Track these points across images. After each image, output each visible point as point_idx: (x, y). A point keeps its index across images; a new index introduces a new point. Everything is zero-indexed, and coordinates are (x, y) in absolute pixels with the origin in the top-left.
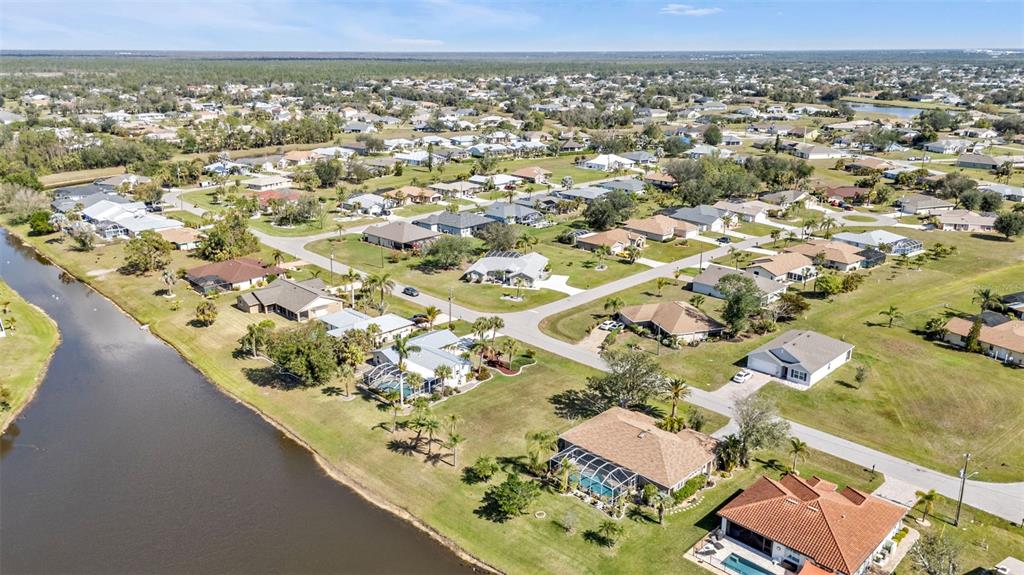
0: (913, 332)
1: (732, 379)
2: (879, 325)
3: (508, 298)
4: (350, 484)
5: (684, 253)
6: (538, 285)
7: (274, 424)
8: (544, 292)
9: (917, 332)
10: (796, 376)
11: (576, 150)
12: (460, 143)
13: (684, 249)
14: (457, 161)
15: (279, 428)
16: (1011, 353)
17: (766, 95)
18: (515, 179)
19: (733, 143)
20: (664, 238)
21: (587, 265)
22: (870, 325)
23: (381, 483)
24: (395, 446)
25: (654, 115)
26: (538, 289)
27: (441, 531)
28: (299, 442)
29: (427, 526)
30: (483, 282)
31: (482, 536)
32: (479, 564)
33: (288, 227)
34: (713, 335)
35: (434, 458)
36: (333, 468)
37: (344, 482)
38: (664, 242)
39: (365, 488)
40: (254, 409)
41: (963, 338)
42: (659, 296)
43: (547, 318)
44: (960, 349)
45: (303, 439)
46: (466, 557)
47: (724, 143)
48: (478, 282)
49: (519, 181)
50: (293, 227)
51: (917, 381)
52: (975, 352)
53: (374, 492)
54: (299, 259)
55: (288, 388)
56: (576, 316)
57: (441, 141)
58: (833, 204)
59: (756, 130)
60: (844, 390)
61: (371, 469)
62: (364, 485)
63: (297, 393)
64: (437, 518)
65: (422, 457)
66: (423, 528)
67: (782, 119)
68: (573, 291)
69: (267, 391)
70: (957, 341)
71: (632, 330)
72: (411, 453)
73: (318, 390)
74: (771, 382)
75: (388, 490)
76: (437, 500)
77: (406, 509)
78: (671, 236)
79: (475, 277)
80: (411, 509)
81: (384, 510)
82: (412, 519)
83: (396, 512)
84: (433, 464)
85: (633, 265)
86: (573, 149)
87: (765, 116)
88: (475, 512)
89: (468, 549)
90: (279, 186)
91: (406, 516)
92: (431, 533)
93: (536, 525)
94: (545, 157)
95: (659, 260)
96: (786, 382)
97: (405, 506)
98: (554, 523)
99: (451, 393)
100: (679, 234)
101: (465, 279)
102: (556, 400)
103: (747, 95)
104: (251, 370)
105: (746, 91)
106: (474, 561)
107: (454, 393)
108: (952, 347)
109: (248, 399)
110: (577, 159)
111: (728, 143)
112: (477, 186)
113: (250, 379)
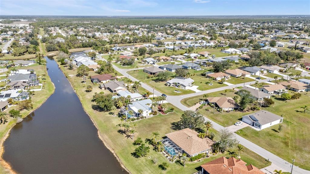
1: (234, 124)
2: (301, 112)
3: (176, 91)
4: (103, 141)
5: (242, 82)
6: (187, 88)
7: (92, 121)
8: (188, 90)
10: (257, 126)
11: (224, 46)
12: (187, 43)
13: (243, 80)
14: (183, 49)
15: (93, 122)
17: (303, 30)
18: (198, 55)
19: (280, 46)
20: (237, 76)
21: (207, 83)
22: (297, 111)
23: (111, 141)
24: (120, 131)
25: (257, 36)
26: (187, 89)
27: (120, 158)
28: (96, 127)
29: (116, 155)
30: (171, 86)
31: (130, 161)
33: (125, 66)
34: (235, 109)
35: (128, 136)
36: (100, 135)
37: (102, 139)
38: (237, 77)
39: (106, 142)
40: (90, 116)
42: (225, 95)
43: (185, 99)
45: (98, 126)
46: (123, 166)
47: (277, 46)
48: (169, 86)
49: (199, 56)
50: (127, 66)
51: (304, 133)
53: (108, 144)
54: (123, 75)
55: (100, 111)
56: (194, 99)
57: (181, 43)
58: (307, 69)
59: (292, 42)
60: (274, 132)
61: (110, 137)
62: (106, 141)
63: (102, 113)
64: (120, 153)
65: (125, 135)
66: (116, 156)
67: (304, 39)
68: (198, 91)
69: (95, 111)
71: (209, 105)
72: (123, 134)
73: (108, 112)
74: (248, 127)
75: (111, 144)
76: (123, 149)
78: (240, 76)
79: (168, 84)
81: (108, 149)
82: (114, 153)
83: (111, 150)
84: (127, 138)
85: (222, 84)
86: (223, 46)
87: (298, 37)
88: (132, 154)
89: (124, 164)
90: (129, 55)
92: (117, 158)
93: (147, 160)
94: (212, 48)
95: (232, 83)
96: (253, 127)
97: (114, 149)
98: (152, 160)
99: (143, 118)
100: (243, 75)
101: (166, 85)
102: (173, 124)
103: (296, 30)
104: (94, 105)
105: (295, 29)
106: (124, 168)
107: (144, 118)
109: (89, 113)
110: (222, 49)
111: (279, 46)
112: (185, 57)
113: (92, 108)
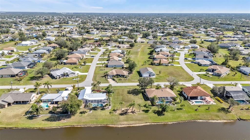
0: (149, 65)
3: (75, 79)
9: (150, 65)
10: (152, 75)
11: (7, 41)
16: (165, 64)
21: (76, 68)
22: (142, 65)
23: (134, 122)
24: (121, 114)
28: (98, 126)
30: (61, 78)
31: (166, 119)
32: (174, 122)
35: (133, 112)
36: (118, 125)
41: (158, 64)
42: (104, 70)
43: (93, 80)
44: (158, 65)
45: (99, 124)
46: (170, 123)
48: (59, 78)
52: (161, 65)
53: (135, 124)
55: (69, 118)
56: (97, 78)
61: (127, 120)
65: (131, 113)
66: (155, 124)
68: (85, 74)
69: (64, 121)
70: (157, 64)
71: (115, 77)
72: (128, 114)
75: (137, 122)
77: (147, 123)
80: (147, 122)
82: (151, 124)
83: (146, 124)
84: (135, 113)
88: (158, 116)
89: (168, 122)
91: (149, 124)
97: (145, 122)
102: (129, 93)
104: (46, 119)
106: (172, 123)
108: (157, 65)
111: (48, 36)
112: (0, 55)
